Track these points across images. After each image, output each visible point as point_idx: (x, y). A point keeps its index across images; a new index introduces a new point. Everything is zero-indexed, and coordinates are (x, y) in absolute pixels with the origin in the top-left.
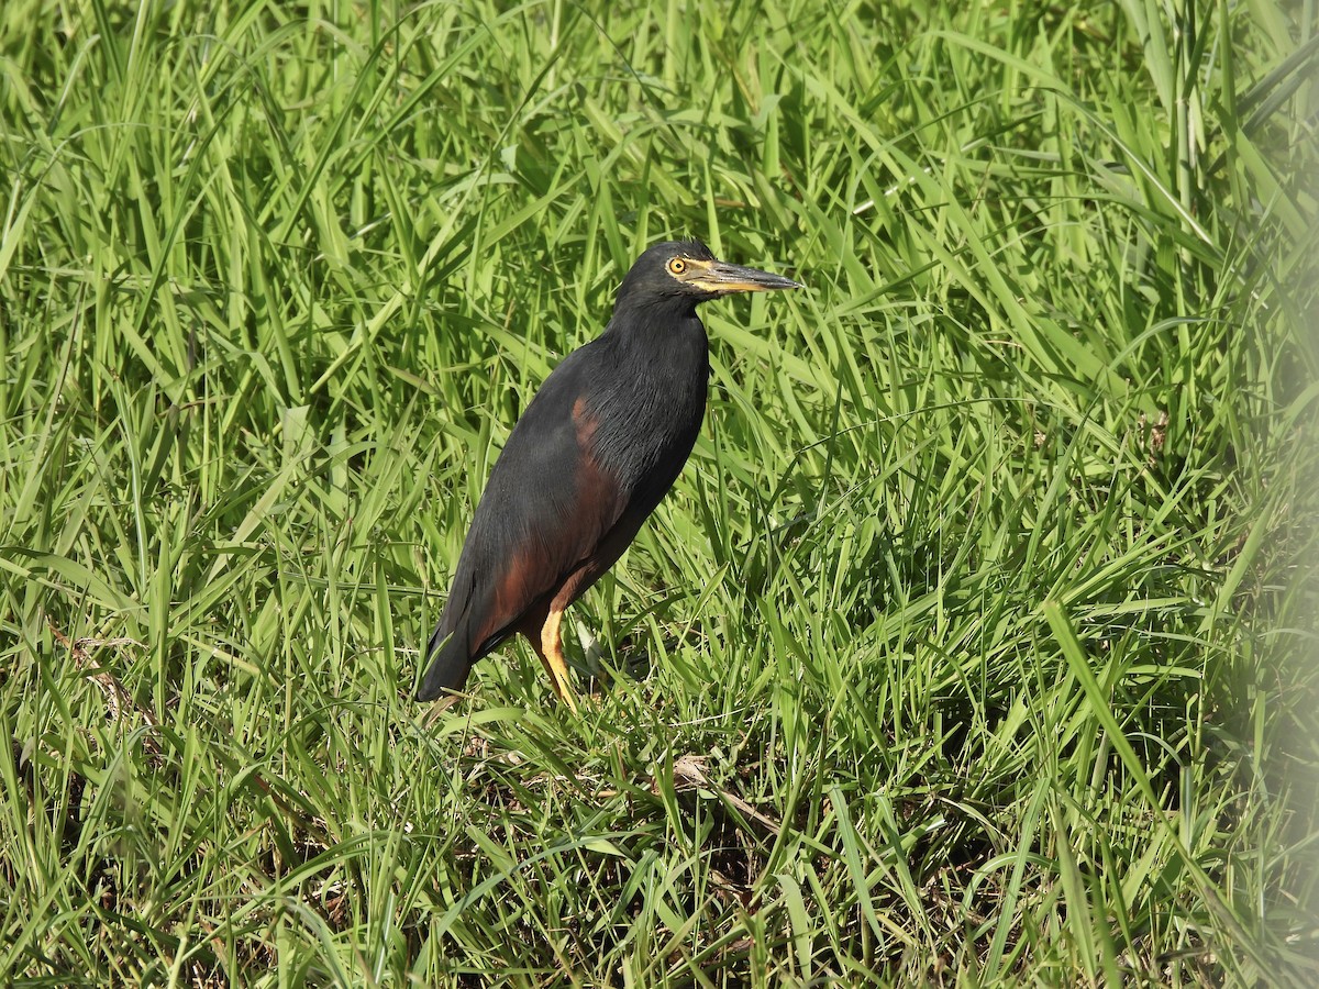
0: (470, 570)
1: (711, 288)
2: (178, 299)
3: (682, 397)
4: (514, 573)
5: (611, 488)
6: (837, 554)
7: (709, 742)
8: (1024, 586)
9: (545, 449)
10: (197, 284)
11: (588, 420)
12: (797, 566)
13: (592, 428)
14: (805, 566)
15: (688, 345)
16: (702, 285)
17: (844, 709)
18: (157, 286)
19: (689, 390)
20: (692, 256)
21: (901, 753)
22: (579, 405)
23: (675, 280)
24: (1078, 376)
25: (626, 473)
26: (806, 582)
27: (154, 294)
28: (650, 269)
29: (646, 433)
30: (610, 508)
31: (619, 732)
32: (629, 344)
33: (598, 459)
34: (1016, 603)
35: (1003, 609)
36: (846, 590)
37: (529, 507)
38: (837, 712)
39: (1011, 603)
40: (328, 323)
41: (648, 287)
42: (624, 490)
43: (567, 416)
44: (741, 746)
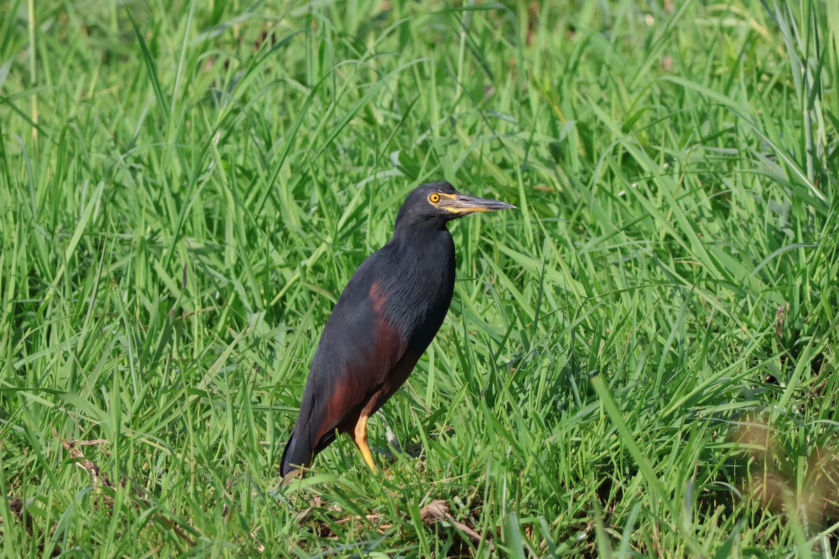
0: (311, 393)
1: (456, 211)
2: (190, 250)
3: (439, 281)
4: (337, 393)
5: (396, 338)
6: (539, 378)
7: (454, 494)
8: (656, 394)
9: (355, 315)
10: (209, 242)
11: (380, 296)
12: (516, 386)
13: (383, 300)
14: (521, 386)
15: (442, 248)
16: (451, 209)
17: (534, 470)
18: (176, 241)
19: (443, 275)
20: (444, 191)
21: (569, 497)
22: (374, 287)
23: (433, 207)
24: (736, 282)
25: (404, 329)
26: (522, 396)
27: (174, 247)
28: (417, 201)
29: (417, 304)
30: (396, 351)
31: (397, 488)
32: (405, 248)
33: (387, 320)
34: (650, 406)
35: (641, 410)
36: (545, 401)
37: (345, 352)
38: (529, 472)
39: (647, 406)
40: (282, 262)
41: (416, 211)
42: (404, 339)
43: (366, 294)
44: (473, 496)
